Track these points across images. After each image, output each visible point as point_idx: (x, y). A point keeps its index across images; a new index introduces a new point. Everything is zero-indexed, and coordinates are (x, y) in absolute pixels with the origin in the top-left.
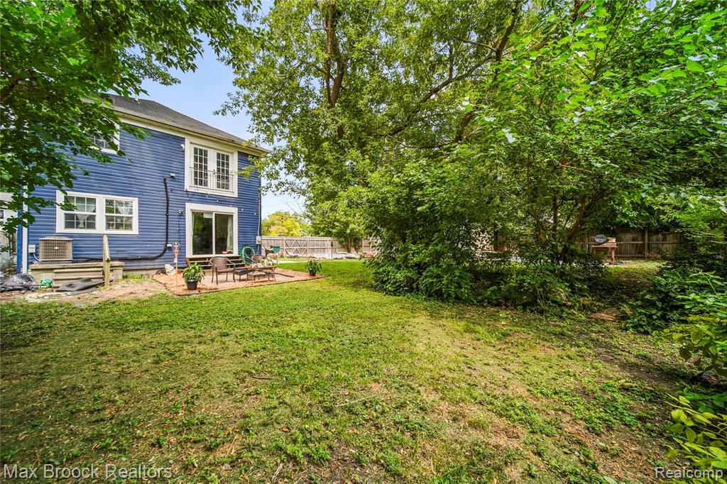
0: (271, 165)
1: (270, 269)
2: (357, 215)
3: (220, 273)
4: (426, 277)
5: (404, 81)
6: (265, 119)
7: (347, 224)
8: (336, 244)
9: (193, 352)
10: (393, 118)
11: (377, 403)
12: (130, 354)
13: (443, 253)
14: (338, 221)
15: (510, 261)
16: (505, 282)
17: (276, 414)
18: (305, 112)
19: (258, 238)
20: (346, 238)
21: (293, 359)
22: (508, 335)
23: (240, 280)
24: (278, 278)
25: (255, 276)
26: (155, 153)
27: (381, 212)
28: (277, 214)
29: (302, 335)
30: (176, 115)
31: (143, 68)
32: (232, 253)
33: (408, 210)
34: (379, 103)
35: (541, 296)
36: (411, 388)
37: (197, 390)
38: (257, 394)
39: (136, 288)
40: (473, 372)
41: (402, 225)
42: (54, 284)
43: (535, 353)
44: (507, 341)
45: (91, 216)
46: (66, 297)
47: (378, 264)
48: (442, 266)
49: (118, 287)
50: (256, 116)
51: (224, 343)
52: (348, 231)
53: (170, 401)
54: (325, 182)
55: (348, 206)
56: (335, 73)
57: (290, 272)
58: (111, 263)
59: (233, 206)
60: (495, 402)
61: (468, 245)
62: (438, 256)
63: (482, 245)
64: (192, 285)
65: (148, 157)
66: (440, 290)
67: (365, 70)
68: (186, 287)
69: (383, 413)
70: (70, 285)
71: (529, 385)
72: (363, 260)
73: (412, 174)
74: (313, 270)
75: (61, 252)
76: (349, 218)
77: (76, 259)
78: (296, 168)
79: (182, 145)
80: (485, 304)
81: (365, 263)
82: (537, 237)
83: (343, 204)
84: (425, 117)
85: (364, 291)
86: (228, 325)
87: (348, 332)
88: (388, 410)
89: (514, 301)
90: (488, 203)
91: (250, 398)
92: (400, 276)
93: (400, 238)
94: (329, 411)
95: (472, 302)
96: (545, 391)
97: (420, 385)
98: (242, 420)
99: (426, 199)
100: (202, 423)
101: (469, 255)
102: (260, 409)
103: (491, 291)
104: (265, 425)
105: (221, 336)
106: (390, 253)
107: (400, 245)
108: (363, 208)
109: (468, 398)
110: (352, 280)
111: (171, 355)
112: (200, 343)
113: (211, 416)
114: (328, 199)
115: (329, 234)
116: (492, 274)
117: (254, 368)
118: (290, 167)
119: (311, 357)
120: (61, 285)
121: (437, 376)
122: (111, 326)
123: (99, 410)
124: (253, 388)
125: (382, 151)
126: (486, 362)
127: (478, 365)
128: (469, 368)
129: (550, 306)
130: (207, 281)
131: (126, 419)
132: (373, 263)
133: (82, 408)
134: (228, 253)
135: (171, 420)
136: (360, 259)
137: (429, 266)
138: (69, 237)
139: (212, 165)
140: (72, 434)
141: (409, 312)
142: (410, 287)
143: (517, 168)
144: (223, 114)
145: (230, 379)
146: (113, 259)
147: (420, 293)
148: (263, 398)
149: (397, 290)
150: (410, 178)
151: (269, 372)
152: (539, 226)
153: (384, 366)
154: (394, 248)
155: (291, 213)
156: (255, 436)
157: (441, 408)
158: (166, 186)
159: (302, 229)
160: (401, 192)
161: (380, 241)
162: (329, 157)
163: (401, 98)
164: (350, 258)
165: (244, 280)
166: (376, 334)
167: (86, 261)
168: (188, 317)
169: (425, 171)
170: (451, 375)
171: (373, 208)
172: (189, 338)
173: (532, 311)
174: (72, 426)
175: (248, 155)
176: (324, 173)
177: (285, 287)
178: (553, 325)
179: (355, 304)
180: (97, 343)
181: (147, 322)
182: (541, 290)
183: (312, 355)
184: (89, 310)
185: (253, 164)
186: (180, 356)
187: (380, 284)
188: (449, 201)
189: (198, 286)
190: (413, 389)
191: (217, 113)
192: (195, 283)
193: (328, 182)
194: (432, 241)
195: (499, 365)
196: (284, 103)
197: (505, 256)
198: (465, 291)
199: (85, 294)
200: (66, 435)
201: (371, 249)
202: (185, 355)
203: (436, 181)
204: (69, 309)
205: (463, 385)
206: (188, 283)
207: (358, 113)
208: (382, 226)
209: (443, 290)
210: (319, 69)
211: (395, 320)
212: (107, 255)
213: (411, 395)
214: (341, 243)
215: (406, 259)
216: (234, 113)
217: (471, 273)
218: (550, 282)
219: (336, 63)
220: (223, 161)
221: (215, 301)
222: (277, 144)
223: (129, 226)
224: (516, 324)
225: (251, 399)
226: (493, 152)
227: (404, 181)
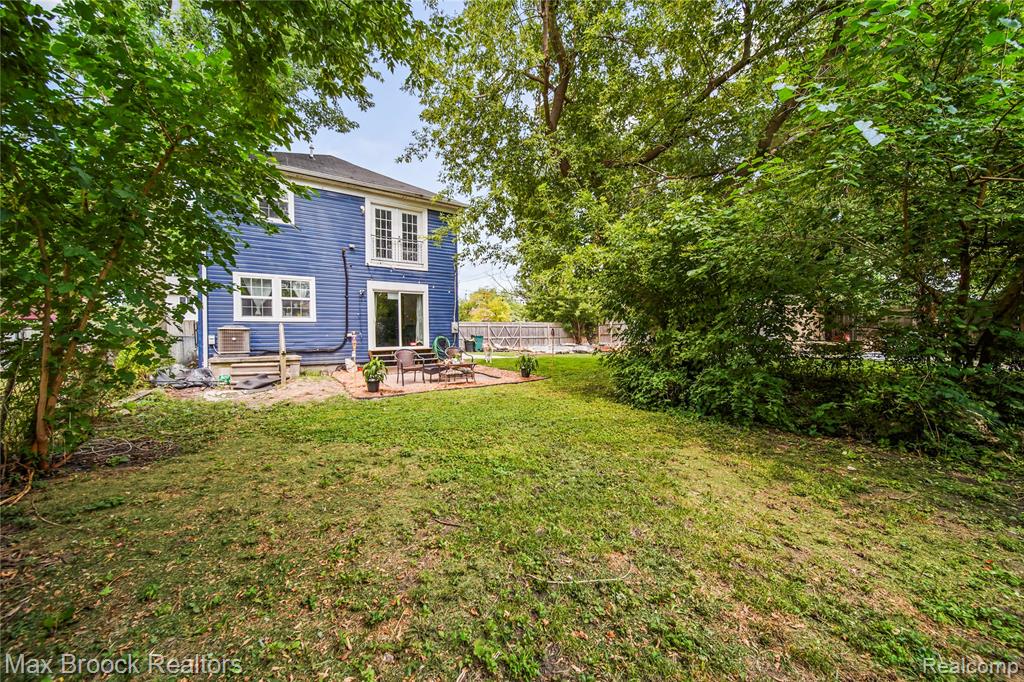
0: (469, 223)
1: (469, 366)
2: (589, 288)
3: (407, 371)
4: (702, 383)
5: (664, 77)
6: (460, 161)
7: (575, 303)
8: (560, 331)
9: (365, 476)
10: (647, 136)
11: (618, 589)
12: (295, 472)
13: (733, 345)
14: (562, 299)
15: (861, 359)
16: (853, 397)
17: (462, 585)
18: (514, 143)
19: (454, 324)
20: (574, 324)
21: (493, 499)
22: (863, 491)
23: (431, 381)
24: (480, 379)
25: (449, 376)
26: (333, 220)
27: (626, 282)
28: (480, 291)
29: (506, 464)
30: (355, 170)
31: (316, 114)
32: (422, 345)
33: (670, 279)
34: (623, 116)
35: (932, 424)
36: (678, 569)
37: (364, 531)
38: (439, 548)
39: (313, 388)
40: (795, 555)
41: (661, 300)
42: (231, 381)
43: (924, 530)
44: (862, 502)
45: (267, 301)
46: (243, 397)
47: (622, 361)
48: (731, 365)
49: (293, 385)
50: (449, 158)
51: (404, 467)
52: (577, 313)
53: (332, 542)
54: (541, 243)
55: (577, 275)
56: (556, 81)
57: (495, 372)
58: (287, 356)
59: (423, 282)
60: (845, 619)
61: (776, 330)
62: (722, 350)
63: (806, 332)
64: (373, 386)
65: (325, 226)
66: (727, 405)
67: (603, 68)
68: (366, 388)
69: (628, 607)
70: (247, 383)
71: (916, 593)
72: (599, 355)
73: (677, 218)
74: (527, 368)
75: (238, 345)
76: (579, 295)
77: (253, 352)
78: (501, 226)
79: (362, 207)
80: (811, 433)
81: (601, 359)
82: (922, 316)
83: (568, 273)
84: (701, 128)
85: (600, 401)
86: (411, 442)
87: (574, 463)
88: (638, 603)
89: (871, 429)
90: (819, 259)
91: (429, 552)
92: (658, 381)
93: (657, 321)
94: (541, 590)
95: (787, 426)
96: (954, 609)
97: (695, 568)
98: (415, 586)
99: (702, 257)
100: (365, 582)
101: (780, 349)
102: (441, 572)
103: (825, 411)
104: (445, 599)
105: (401, 456)
106: (641, 344)
107: (659, 333)
108: (598, 276)
109: (788, 603)
110: (582, 384)
111: (339, 477)
112: (375, 464)
113: (377, 572)
114: (547, 266)
115: (549, 317)
116: (823, 380)
117: (438, 507)
118: (494, 225)
119: (518, 499)
120: (238, 381)
121: (725, 554)
122: (281, 433)
123: (251, 544)
124: (434, 537)
125: (628, 188)
126: (821, 538)
127: (804, 543)
128: (787, 545)
129: (951, 443)
130: (391, 380)
131: (277, 561)
132: (614, 360)
133: (235, 539)
134: (418, 345)
135: (328, 570)
136: (595, 354)
137: (707, 366)
138: (245, 326)
139: (397, 230)
140: (219, 572)
141: (673, 439)
142: (675, 398)
143: (879, 194)
144: (407, 161)
145: (406, 520)
146: (289, 352)
147: (691, 408)
148: (447, 556)
149: (652, 402)
150: (675, 227)
151: (459, 515)
152: (927, 296)
153: (631, 525)
154: (648, 338)
155: (499, 290)
156: (431, 615)
157: (735, 615)
158: (344, 260)
159: (513, 313)
160: (659, 250)
161: (625, 327)
162: (548, 205)
163: (661, 103)
164: (580, 352)
165: (436, 381)
166: (617, 471)
167: (264, 355)
168: (366, 428)
169: (702, 213)
170: (751, 556)
171: (614, 277)
172: (363, 455)
173: (910, 450)
174: (221, 561)
175: (440, 212)
176: (540, 229)
177: (488, 391)
178: (960, 479)
179: (586, 420)
180: (264, 454)
181: (320, 431)
182: (932, 412)
183: (520, 496)
184: (262, 413)
185: (446, 224)
186: (350, 480)
187: (625, 392)
188: (744, 259)
189: (381, 387)
190: (682, 572)
191: (400, 160)
192: (377, 383)
193: (547, 243)
194: (712, 326)
195: (847, 546)
196: (486, 135)
197: (851, 351)
198: (773, 408)
199: (261, 393)
200: (213, 573)
201: (612, 339)
202: (356, 480)
203: (720, 227)
204: (244, 411)
205: (776, 576)
206: (369, 383)
207: (591, 135)
208: (628, 304)
209: (733, 405)
210: (533, 78)
211: (649, 449)
212: (283, 349)
213: (680, 584)
214: (567, 330)
215: (667, 354)
216: (421, 158)
217: (783, 378)
218: (953, 399)
219: (557, 66)
220: (409, 223)
221: (399, 407)
222: (475, 193)
223: (306, 312)
224: (878, 472)
225: (430, 555)
226: (834, 166)
227: (665, 231)
